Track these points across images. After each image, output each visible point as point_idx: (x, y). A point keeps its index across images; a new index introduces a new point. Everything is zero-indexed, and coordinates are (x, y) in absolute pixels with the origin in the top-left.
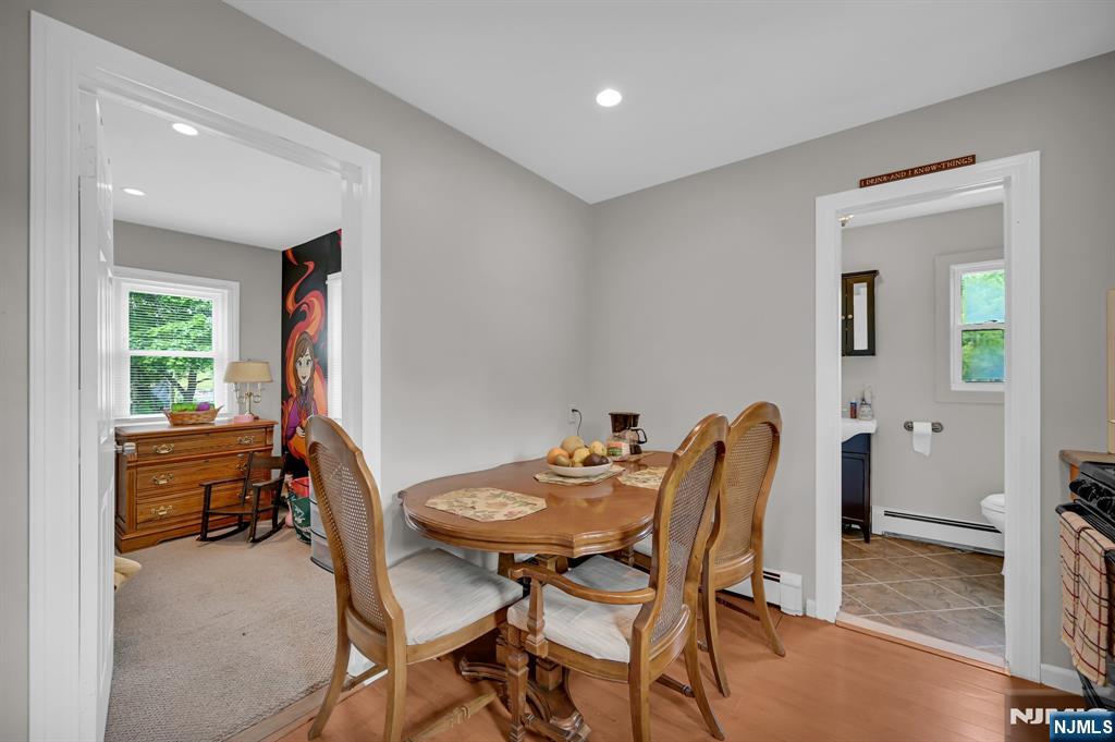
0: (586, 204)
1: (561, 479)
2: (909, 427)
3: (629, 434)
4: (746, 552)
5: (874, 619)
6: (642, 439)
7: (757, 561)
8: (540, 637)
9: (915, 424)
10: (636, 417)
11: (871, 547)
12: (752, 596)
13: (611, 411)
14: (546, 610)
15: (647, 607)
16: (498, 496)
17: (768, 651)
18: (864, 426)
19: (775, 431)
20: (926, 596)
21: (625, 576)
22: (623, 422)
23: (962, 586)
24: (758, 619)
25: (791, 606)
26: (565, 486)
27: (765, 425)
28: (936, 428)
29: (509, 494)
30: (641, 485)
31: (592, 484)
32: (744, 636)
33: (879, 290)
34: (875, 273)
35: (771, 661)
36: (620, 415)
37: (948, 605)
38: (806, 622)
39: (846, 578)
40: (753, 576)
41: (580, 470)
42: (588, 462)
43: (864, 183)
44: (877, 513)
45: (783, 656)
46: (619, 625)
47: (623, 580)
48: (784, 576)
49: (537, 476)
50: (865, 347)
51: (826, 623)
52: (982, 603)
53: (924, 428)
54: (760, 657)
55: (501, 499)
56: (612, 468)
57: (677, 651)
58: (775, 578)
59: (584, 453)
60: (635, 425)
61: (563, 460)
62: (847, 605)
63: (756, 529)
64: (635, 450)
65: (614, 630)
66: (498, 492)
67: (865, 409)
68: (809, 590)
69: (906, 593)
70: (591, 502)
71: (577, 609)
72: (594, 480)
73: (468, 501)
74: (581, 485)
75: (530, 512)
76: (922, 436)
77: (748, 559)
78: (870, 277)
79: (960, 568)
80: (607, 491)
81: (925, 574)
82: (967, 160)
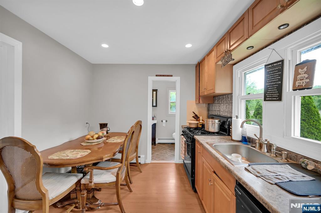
0: (91, 63)
1: (90, 144)
2: (162, 121)
3: (105, 129)
4: (135, 152)
5: (157, 160)
6: (109, 130)
7: (137, 154)
8: (93, 183)
9: (163, 121)
10: (107, 124)
11: (156, 146)
12: (136, 162)
13: (100, 123)
14: (94, 177)
15: (120, 168)
16: (73, 151)
17: (139, 172)
18: (155, 122)
19: (141, 126)
20: (164, 154)
21: (110, 164)
22: (103, 126)
23: (169, 150)
24: (137, 166)
25: (142, 162)
26: (92, 145)
27: (139, 125)
28: (166, 121)
29: (76, 150)
30: (113, 142)
31: (100, 144)
32: (134, 171)
33: (158, 93)
34: (157, 90)
35: (140, 174)
36: (102, 124)
37: (168, 154)
38: (146, 164)
39: (152, 154)
40: (136, 158)
41: (96, 140)
42: (98, 138)
43: (157, 76)
44: (157, 139)
45: (142, 172)
46: (113, 174)
47: (110, 165)
48: (141, 156)
49: (82, 144)
50: (155, 105)
51: (149, 163)
52: (172, 153)
53: (164, 121)
54: (137, 174)
55: (75, 152)
56: (104, 139)
57: (123, 177)
58: (139, 157)
59: (97, 136)
60: (107, 126)
61: (91, 138)
62: (152, 159)
63: (137, 147)
64: (107, 133)
65: (112, 175)
66: (73, 150)
67: (155, 118)
68: (146, 158)
69: (162, 154)
70: (99, 148)
71: (101, 174)
72: (100, 142)
73: (64, 155)
74: (97, 144)
75: (87, 154)
76: (164, 123)
77: (135, 154)
78: (156, 90)
79: (169, 147)
80: (103, 145)
81: (164, 150)
82: (172, 76)
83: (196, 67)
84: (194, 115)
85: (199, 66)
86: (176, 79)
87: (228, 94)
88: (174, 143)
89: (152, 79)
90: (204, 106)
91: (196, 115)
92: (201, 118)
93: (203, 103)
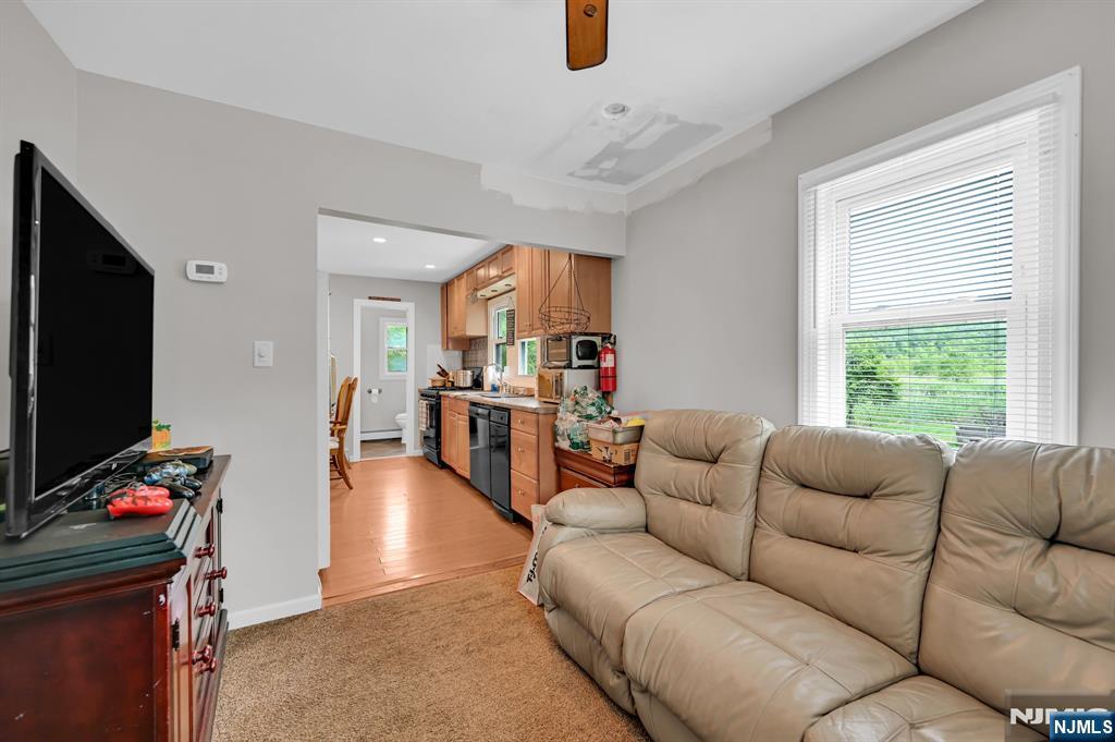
2: (370, 392)
5: (371, 457)
9: (373, 390)
28: (380, 391)
43: (370, 298)
53: (375, 391)
76: (375, 395)
82: (399, 300)
83: (442, 288)
84: (439, 370)
85: (446, 287)
86: (407, 306)
87: (479, 338)
88: (400, 439)
89: (360, 303)
90: (457, 354)
91: (443, 370)
92: (451, 374)
93: (455, 349)
